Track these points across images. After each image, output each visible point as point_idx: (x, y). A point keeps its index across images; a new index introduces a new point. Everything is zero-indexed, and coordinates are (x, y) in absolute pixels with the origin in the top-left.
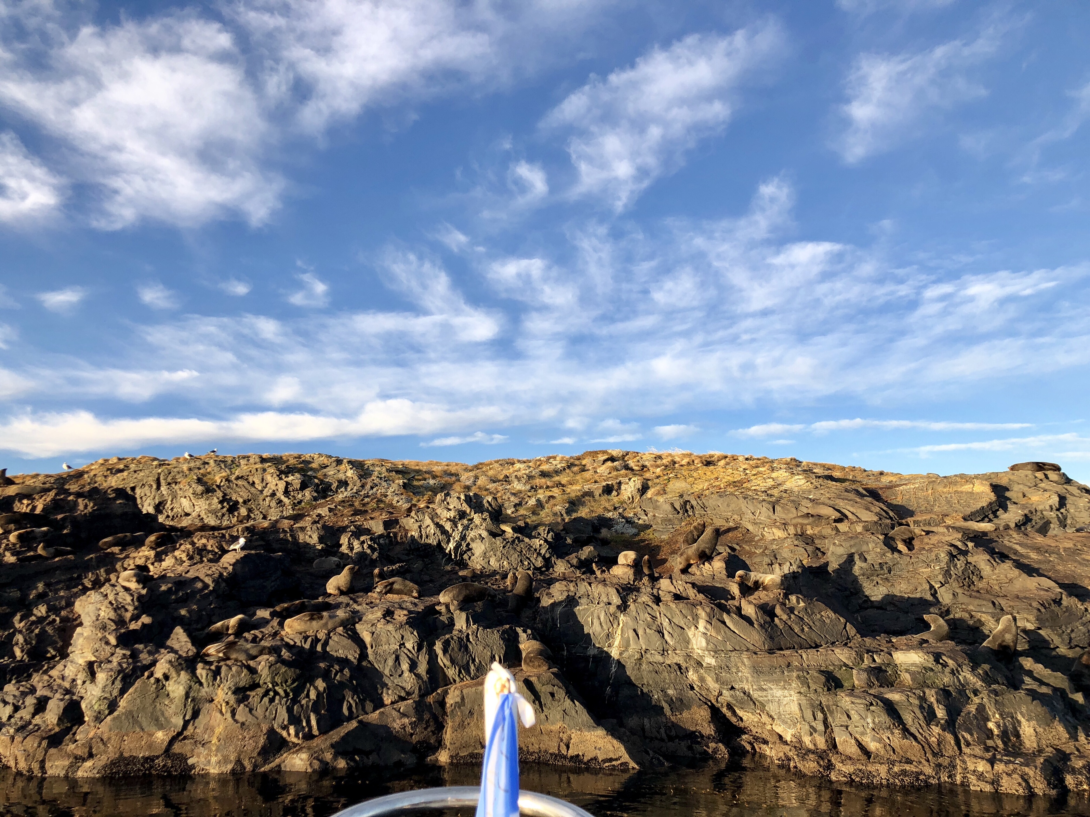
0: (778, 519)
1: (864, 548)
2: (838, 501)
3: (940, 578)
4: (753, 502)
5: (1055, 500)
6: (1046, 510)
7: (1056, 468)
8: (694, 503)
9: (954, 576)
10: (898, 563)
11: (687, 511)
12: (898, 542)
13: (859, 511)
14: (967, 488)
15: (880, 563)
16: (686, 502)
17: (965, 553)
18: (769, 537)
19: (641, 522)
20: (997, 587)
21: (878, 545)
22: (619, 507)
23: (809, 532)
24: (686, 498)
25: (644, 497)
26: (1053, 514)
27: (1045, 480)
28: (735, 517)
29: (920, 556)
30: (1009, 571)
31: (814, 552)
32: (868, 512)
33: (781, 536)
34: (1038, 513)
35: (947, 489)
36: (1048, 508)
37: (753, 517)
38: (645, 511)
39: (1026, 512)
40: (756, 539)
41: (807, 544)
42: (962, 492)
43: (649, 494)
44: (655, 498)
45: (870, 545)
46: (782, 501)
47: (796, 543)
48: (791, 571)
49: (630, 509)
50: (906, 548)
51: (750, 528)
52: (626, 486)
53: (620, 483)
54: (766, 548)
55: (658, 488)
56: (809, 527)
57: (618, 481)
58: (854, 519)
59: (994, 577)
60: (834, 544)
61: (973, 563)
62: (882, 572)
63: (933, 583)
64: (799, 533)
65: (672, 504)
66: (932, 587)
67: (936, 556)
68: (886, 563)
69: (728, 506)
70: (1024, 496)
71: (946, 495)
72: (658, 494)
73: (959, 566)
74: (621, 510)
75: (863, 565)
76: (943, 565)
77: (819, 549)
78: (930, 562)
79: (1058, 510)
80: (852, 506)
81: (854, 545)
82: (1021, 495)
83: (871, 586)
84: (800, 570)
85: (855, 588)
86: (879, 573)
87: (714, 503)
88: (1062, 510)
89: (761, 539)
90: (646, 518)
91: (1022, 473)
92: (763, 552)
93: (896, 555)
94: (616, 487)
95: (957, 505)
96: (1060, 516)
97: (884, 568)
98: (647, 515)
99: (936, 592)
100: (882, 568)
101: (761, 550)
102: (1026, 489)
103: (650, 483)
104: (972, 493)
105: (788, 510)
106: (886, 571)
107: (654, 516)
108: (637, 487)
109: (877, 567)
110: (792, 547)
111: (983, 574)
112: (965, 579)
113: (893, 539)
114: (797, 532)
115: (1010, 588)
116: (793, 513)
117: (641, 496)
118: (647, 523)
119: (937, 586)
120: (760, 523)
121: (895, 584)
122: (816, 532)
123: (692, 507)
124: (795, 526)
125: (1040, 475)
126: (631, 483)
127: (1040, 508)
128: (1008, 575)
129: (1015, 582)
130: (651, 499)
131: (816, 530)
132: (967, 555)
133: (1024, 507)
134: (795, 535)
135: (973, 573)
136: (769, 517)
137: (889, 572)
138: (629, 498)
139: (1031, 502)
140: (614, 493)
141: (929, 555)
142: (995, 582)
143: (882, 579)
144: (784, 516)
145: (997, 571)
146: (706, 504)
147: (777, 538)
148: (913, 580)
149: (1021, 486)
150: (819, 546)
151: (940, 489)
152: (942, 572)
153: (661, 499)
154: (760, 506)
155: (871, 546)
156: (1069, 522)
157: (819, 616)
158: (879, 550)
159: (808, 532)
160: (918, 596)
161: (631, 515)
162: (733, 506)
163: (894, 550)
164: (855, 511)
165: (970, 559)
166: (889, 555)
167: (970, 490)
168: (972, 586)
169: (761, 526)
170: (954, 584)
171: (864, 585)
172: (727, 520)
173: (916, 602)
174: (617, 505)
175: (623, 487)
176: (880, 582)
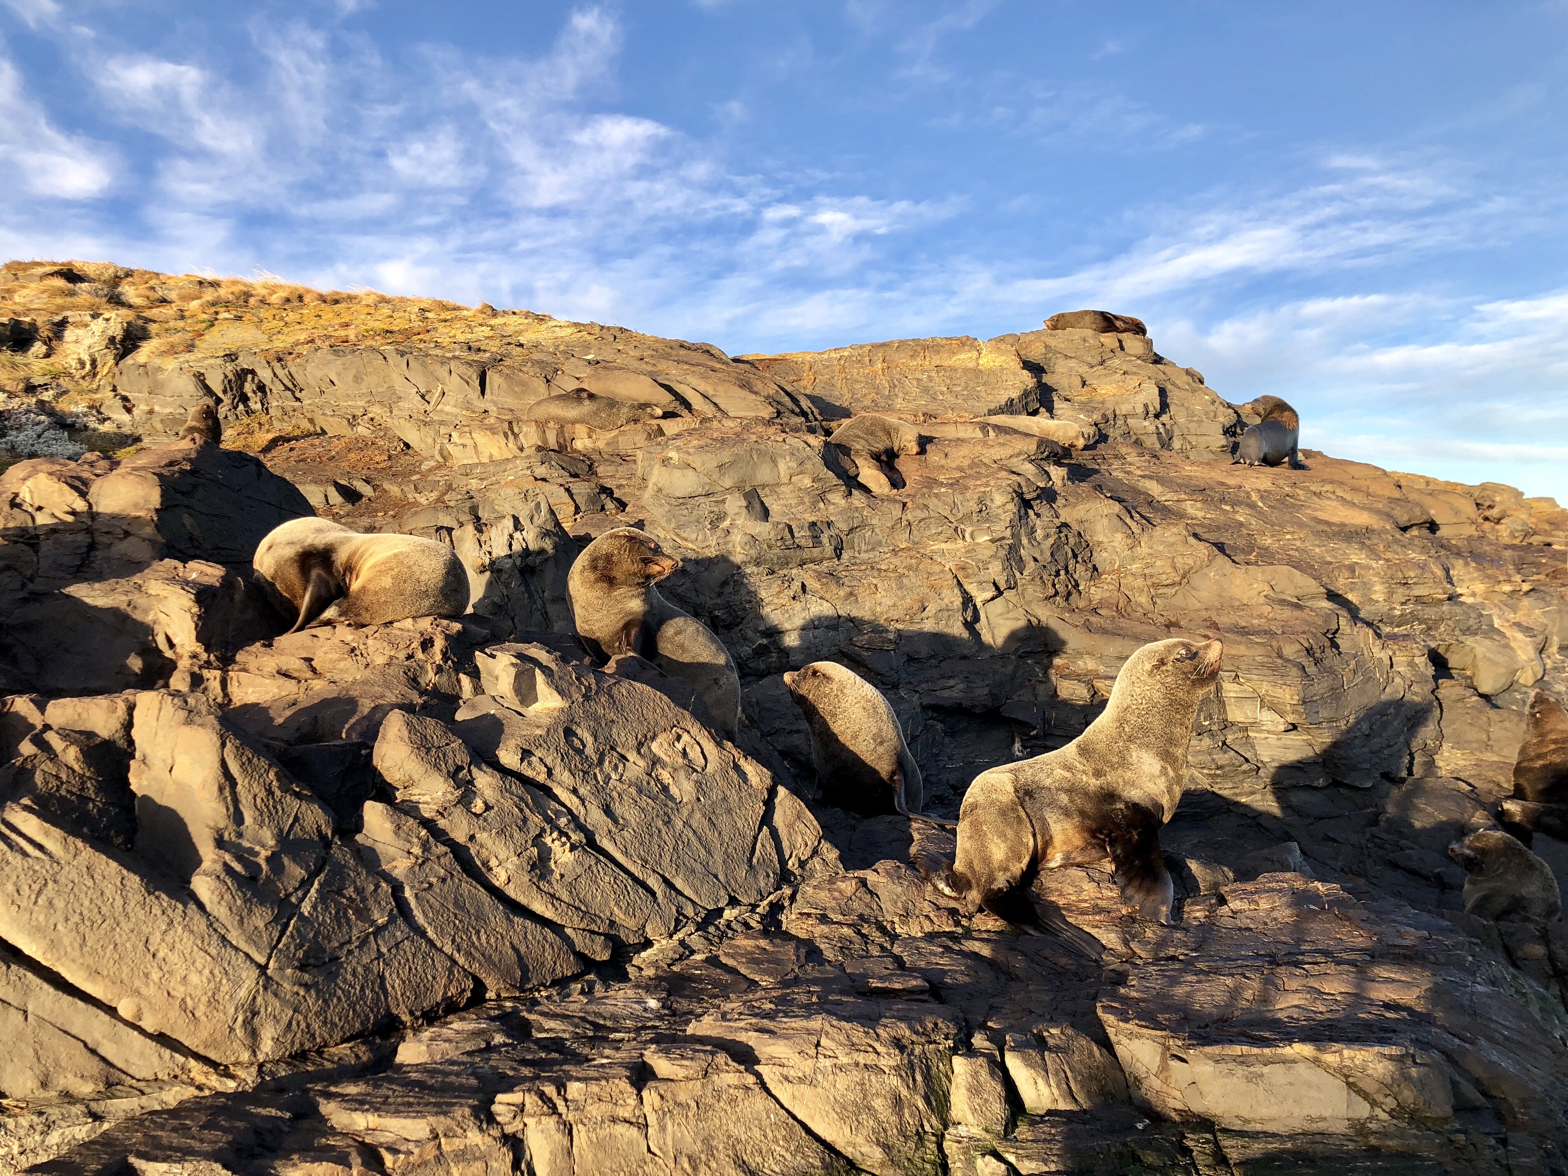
0: (492, 409)
1: (764, 474)
2: (663, 365)
3: (996, 571)
4: (424, 365)
5: (1150, 395)
6: (1134, 415)
7: (1138, 329)
8: (265, 375)
9: (1031, 566)
10: (863, 525)
11: (244, 399)
12: (859, 462)
13: (721, 389)
14: (964, 358)
15: (814, 524)
16: (242, 375)
17: (1049, 495)
18: (461, 457)
19: (107, 428)
20: (1143, 599)
21: (808, 466)
22: (45, 387)
23: (582, 443)
24: (244, 362)
25: (129, 360)
26: (1149, 425)
27: (1118, 351)
28: (376, 411)
29: (933, 503)
30: (1181, 548)
31: (593, 500)
32: (745, 393)
33: (497, 456)
34: (1120, 422)
35: (919, 361)
36: (1140, 410)
37: (424, 406)
38: (125, 399)
39: (1097, 417)
40: (424, 467)
41: (575, 476)
42: (953, 369)
43: (144, 353)
44: (157, 361)
45: (782, 466)
46: (508, 362)
47: (541, 471)
48: (516, 547)
49: (80, 392)
50: (883, 479)
51: (412, 436)
52: (80, 332)
53: (63, 324)
54: (450, 488)
55: (176, 338)
56: (581, 430)
57: (57, 318)
58: (708, 410)
59: (1135, 567)
60: (665, 462)
61: (1075, 527)
62: (816, 552)
63: (972, 589)
64: (552, 443)
65: (200, 378)
66: (968, 600)
67: (980, 501)
68: (829, 524)
69: (357, 379)
70: (1084, 384)
71: (918, 375)
72: (172, 351)
73: (1039, 534)
74: (47, 396)
75: (762, 529)
76: (1001, 528)
77: (609, 492)
78: (961, 521)
79: (1157, 416)
80: (704, 378)
81: (732, 463)
82: (1078, 382)
83: (784, 599)
84: (548, 545)
85: (728, 606)
86: (806, 554)
87: (319, 374)
88: (1165, 418)
89: (439, 467)
90: (125, 417)
91: (1075, 334)
92: (439, 500)
93: (858, 498)
94: (44, 332)
95: (950, 398)
96: (1162, 430)
97: (825, 539)
98: (129, 411)
99: (976, 618)
100: (816, 539)
101: (434, 495)
102: (1084, 369)
103: (153, 328)
104: (977, 372)
105: (523, 384)
106: (829, 550)
107: (151, 412)
108: (110, 333)
109: (802, 535)
110: (529, 484)
111: (1101, 558)
112: (1058, 574)
113: (844, 450)
114: (545, 440)
115: (1179, 601)
116: (535, 393)
117: (120, 357)
118: (126, 430)
119: (980, 596)
120: (442, 423)
121: (860, 592)
122: (601, 445)
123: (261, 388)
124: (542, 425)
125: (1109, 340)
126: (98, 326)
127: (1124, 409)
128: (1179, 560)
129: (1196, 580)
130: (144, 366)
131: (602, 440)
132: (1054, 500)
133: (1086, 407)
134: (539, 449)
135: (1075, 556)
136: (468, 406)
137: (838, 552)
138: (82, 364)
139: (1099, 398)
140: (38, 348)
141: (958, 498)
142: (1140, 582)
143: (819, 576)
144: (510, 401)
145: (1143, 550)
146: (299, 379)
147: (485, 460)
148: (912, 580)
149: (1072, 363)
150: (609, 483)
151: (902, 359)
152: (1002, 553)
153: (170, 364)
154: (442, 372)
155: (784, 466)
156: (1176, 444)
157: (636, 766)
158: (807, 482)
159: (579, 445)
160: (928, 626)
161: (80, 408)
162: (371, 381)
163: (852, 483)
164: (710, 392)
165: (1065, 515)
166: (837, 498)
167: (971, 365)
168: (1075, 596)
169: (443, 430)
170: (1030, 589)
171: (763, 594)
172: (353, 421)
173: (924, 651)
174: (37, 380)
175: (69, 334)
176: (812, 584)
